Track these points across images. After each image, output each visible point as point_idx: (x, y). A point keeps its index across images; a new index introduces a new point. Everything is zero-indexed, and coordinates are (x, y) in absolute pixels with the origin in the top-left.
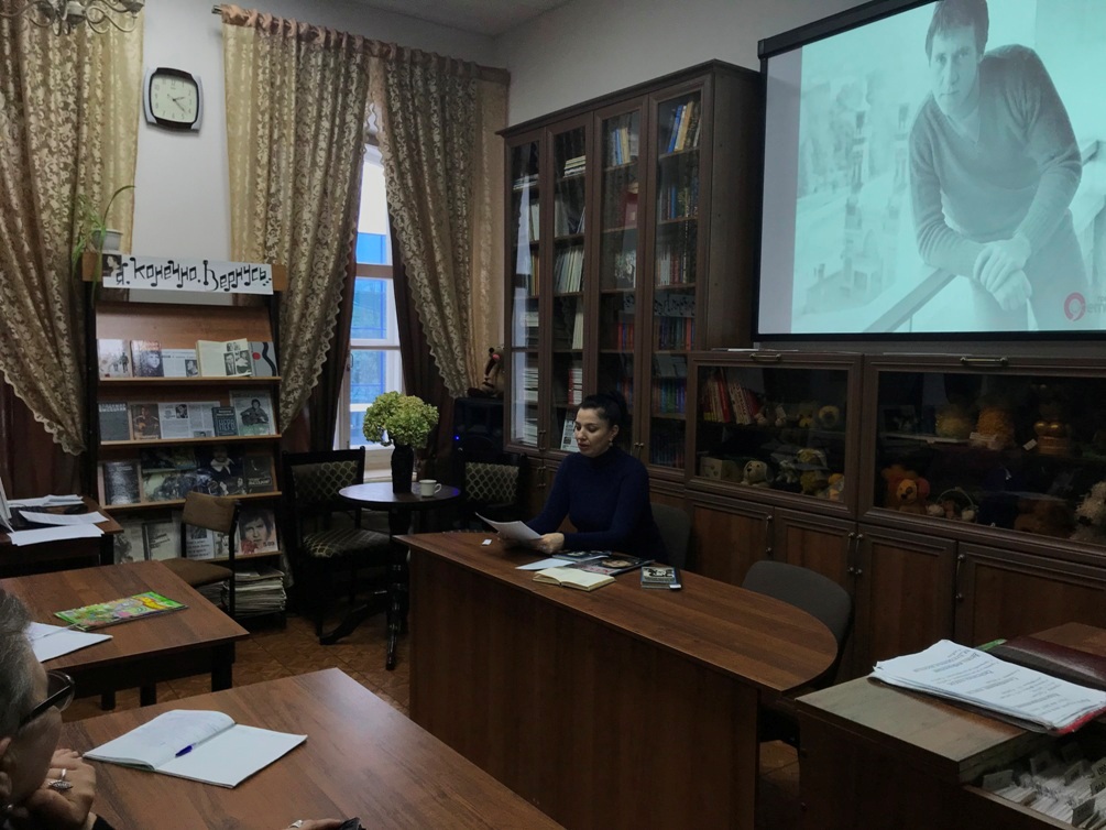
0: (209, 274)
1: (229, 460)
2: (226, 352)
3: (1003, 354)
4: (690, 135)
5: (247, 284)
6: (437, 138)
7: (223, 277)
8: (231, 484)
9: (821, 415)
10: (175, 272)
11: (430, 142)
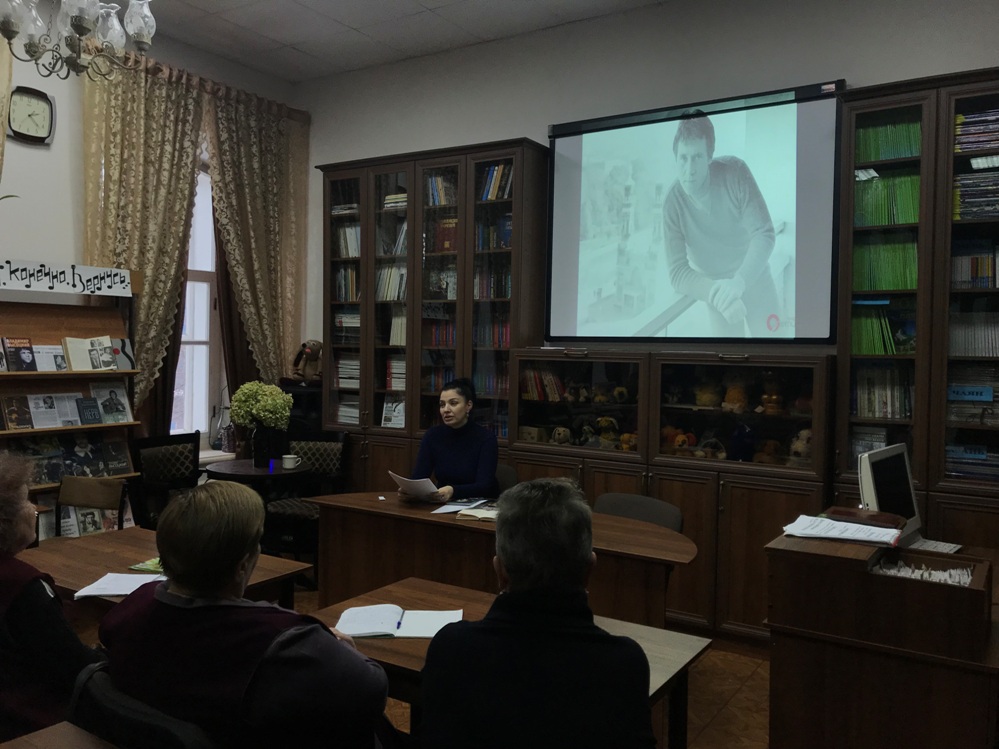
0: (77, 278)
1: (90, 446)
2: (90, 348)
3: (745, 353)
4: (501, 188)
5: (110, 287)
6: (256, 165)
7: (88, 281)
8: (94, 468)
9: (616, 393)
10: (46, 275)
11: (250, 169)
